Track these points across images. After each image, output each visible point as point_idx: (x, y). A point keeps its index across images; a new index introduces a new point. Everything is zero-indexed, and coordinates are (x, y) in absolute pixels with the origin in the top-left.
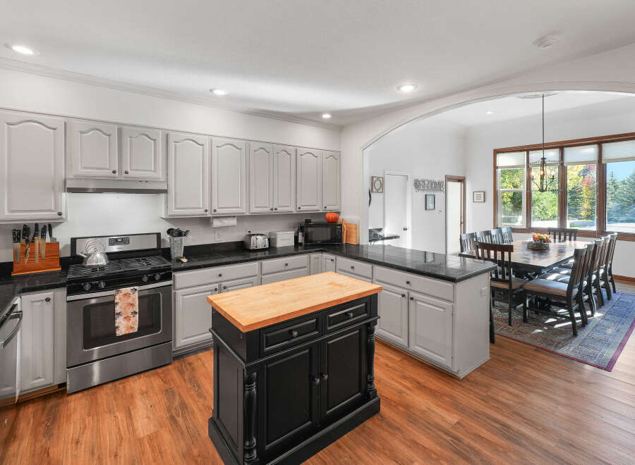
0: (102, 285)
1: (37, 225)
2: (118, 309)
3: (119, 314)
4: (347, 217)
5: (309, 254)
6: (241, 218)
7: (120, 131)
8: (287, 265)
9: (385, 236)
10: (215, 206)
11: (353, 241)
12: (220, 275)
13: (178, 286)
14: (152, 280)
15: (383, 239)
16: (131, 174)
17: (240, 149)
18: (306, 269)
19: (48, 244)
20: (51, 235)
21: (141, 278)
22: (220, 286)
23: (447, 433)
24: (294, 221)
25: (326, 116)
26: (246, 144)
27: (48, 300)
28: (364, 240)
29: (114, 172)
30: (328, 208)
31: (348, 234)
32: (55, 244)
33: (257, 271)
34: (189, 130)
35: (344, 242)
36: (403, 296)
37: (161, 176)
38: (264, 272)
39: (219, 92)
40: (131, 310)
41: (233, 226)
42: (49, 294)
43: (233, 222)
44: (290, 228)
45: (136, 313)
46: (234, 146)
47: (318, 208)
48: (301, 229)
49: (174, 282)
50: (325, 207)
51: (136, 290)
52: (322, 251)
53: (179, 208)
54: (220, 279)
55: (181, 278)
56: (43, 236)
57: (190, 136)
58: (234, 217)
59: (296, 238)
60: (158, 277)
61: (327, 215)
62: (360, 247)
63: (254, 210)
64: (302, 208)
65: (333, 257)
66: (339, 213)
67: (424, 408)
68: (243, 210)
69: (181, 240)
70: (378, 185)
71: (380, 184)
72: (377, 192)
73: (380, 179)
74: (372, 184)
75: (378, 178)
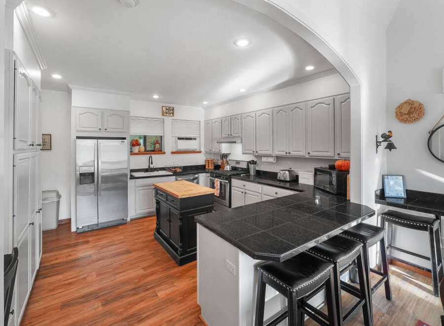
0: (214, 176)
3: (215, 187)
7: (231, 119)
8: (276, 193)
12: (244, 186)
16: (233, 135)
17: (269, 115)
21: (221, 176)
23: (152, 288)
26: (272, 111)
37: (240, 136)
45: (218, 189)
46: (266, 113)
47: (331, 154)
50: (338, 154)
51: (218, 180)
53: (245, 150)
57: (248, 114)
60: (225, 178)
61: (337, 163)
64: (311, 154)
67: (175, 284)
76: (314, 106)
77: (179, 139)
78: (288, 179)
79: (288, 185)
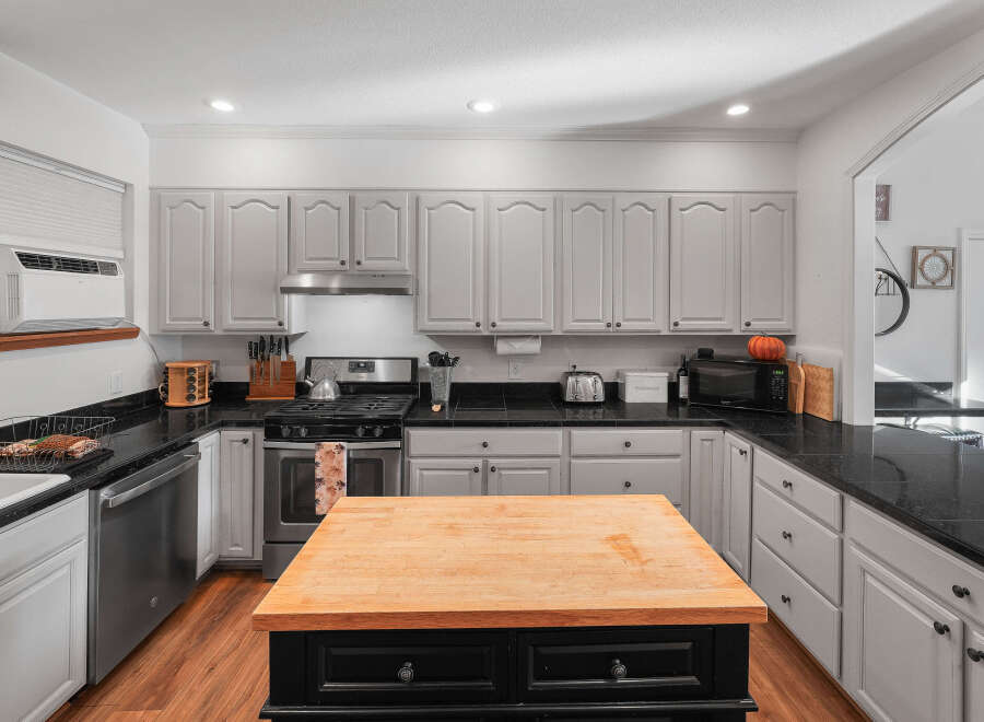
0: (303, 432)
1: (272, 337)
2: (319, 473)
3: (320, 480)
4: (811, 350)
5: (688, 428)
6: (548, 340)
7: (352, 201)
8: (627, 445)
9: (964, 405)
10: (495, 318)
11: (823, 412)
12: (485, 445)
13: (413, 451)
14: (369, 436)
15: (956, 412)
16: (366, 264)
17: (543, 210)
18: (678, 460)
19: (283, 363)
20: (287, 352)
21: (355, 428)
22: (485, 464)
24: (677, 351)
25: (738, 110)
26: (555, 200)
27: (245, 441)
28: (860, 412)
29: (343, 263)
30: (756, 325)
31: (810, 391)
32: (291, 364)
33: (559, 448)
34: (444, 186)
35: (800, 410)
36: (942, 629)
37: (407, 268)
38: (574, 452)
39: (484, 107)
40: (335, 479)
41: (535, 355)
42: (247, 433)
43: (534, 347)
44: (663, 365)
45: (343, 484)
46: (530, 205)
47: (730, 325)
48: (686, 368)
49: (402, 444)
50: (748, 324)
51: (342, 448)
52: (724, 426)
53: (434, 320)
54: (486, 451)
55: (420, 439)
56: (279, 353)
57: (452, 196)
58: (537, 337)
59: (673, 388)
60: (378, 432)
61: (752, 343)
62: (844, 429)
63: (573, 326)
64: (684, 325)
65: (746, 446)
66: (788, 339)
68: (548, 325)
69: (444, 373)
70: (933, 267)
71: (942, 265)
72: (933, 285)
73: (944, 253)
74: (914, 266)
75: (935, 251)
76: (690, 207)
77: (29, 260)
78: (601, 398)
79: (599, 415)
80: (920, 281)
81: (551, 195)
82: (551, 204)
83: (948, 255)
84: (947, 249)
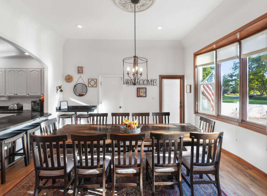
17: (2, 72)
47: (40, 94)
50: (43, 94)
63: (8, 95)
68: (3, 94)
70: (92, 83)
71: (94, 83)
72: (92, 86)
73: (94, 80)
74: (89, 83)
75: (93, 80)
76: (31, 72)
78: (16, 108)
80: (90, 86)
81: (4, 69)
82: (4, 71)
83: (95, 80)
84: (95, 79)
